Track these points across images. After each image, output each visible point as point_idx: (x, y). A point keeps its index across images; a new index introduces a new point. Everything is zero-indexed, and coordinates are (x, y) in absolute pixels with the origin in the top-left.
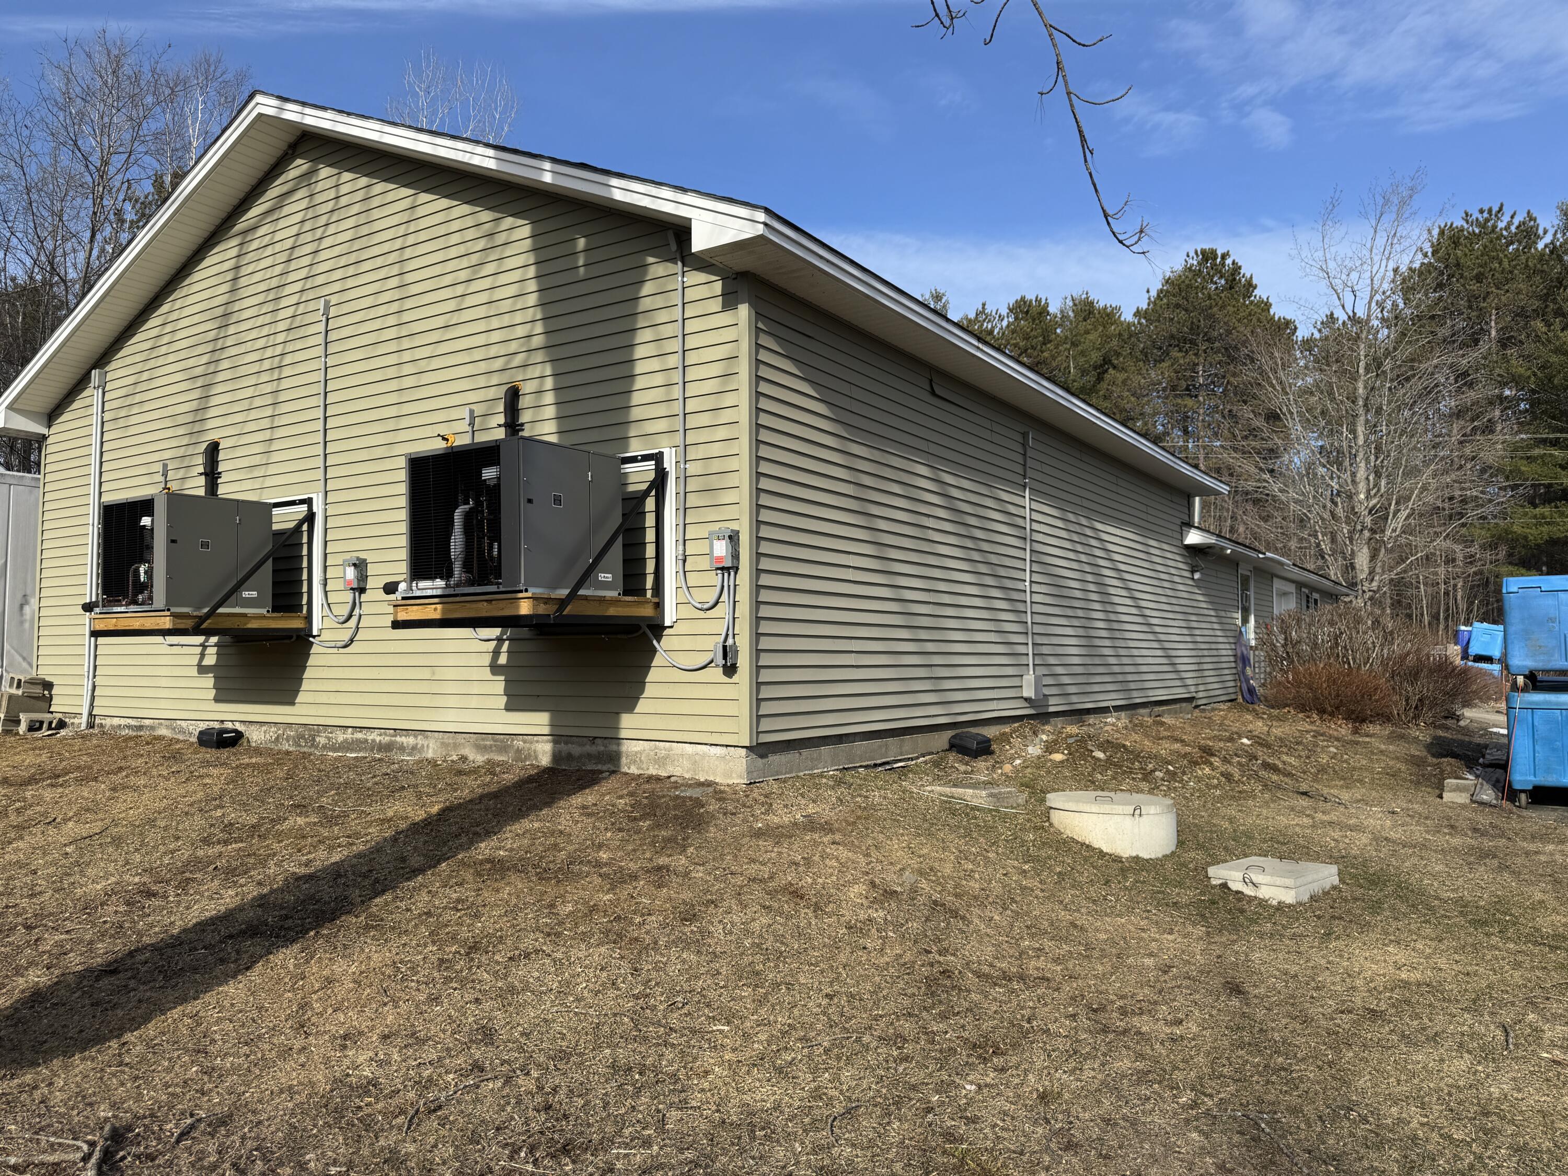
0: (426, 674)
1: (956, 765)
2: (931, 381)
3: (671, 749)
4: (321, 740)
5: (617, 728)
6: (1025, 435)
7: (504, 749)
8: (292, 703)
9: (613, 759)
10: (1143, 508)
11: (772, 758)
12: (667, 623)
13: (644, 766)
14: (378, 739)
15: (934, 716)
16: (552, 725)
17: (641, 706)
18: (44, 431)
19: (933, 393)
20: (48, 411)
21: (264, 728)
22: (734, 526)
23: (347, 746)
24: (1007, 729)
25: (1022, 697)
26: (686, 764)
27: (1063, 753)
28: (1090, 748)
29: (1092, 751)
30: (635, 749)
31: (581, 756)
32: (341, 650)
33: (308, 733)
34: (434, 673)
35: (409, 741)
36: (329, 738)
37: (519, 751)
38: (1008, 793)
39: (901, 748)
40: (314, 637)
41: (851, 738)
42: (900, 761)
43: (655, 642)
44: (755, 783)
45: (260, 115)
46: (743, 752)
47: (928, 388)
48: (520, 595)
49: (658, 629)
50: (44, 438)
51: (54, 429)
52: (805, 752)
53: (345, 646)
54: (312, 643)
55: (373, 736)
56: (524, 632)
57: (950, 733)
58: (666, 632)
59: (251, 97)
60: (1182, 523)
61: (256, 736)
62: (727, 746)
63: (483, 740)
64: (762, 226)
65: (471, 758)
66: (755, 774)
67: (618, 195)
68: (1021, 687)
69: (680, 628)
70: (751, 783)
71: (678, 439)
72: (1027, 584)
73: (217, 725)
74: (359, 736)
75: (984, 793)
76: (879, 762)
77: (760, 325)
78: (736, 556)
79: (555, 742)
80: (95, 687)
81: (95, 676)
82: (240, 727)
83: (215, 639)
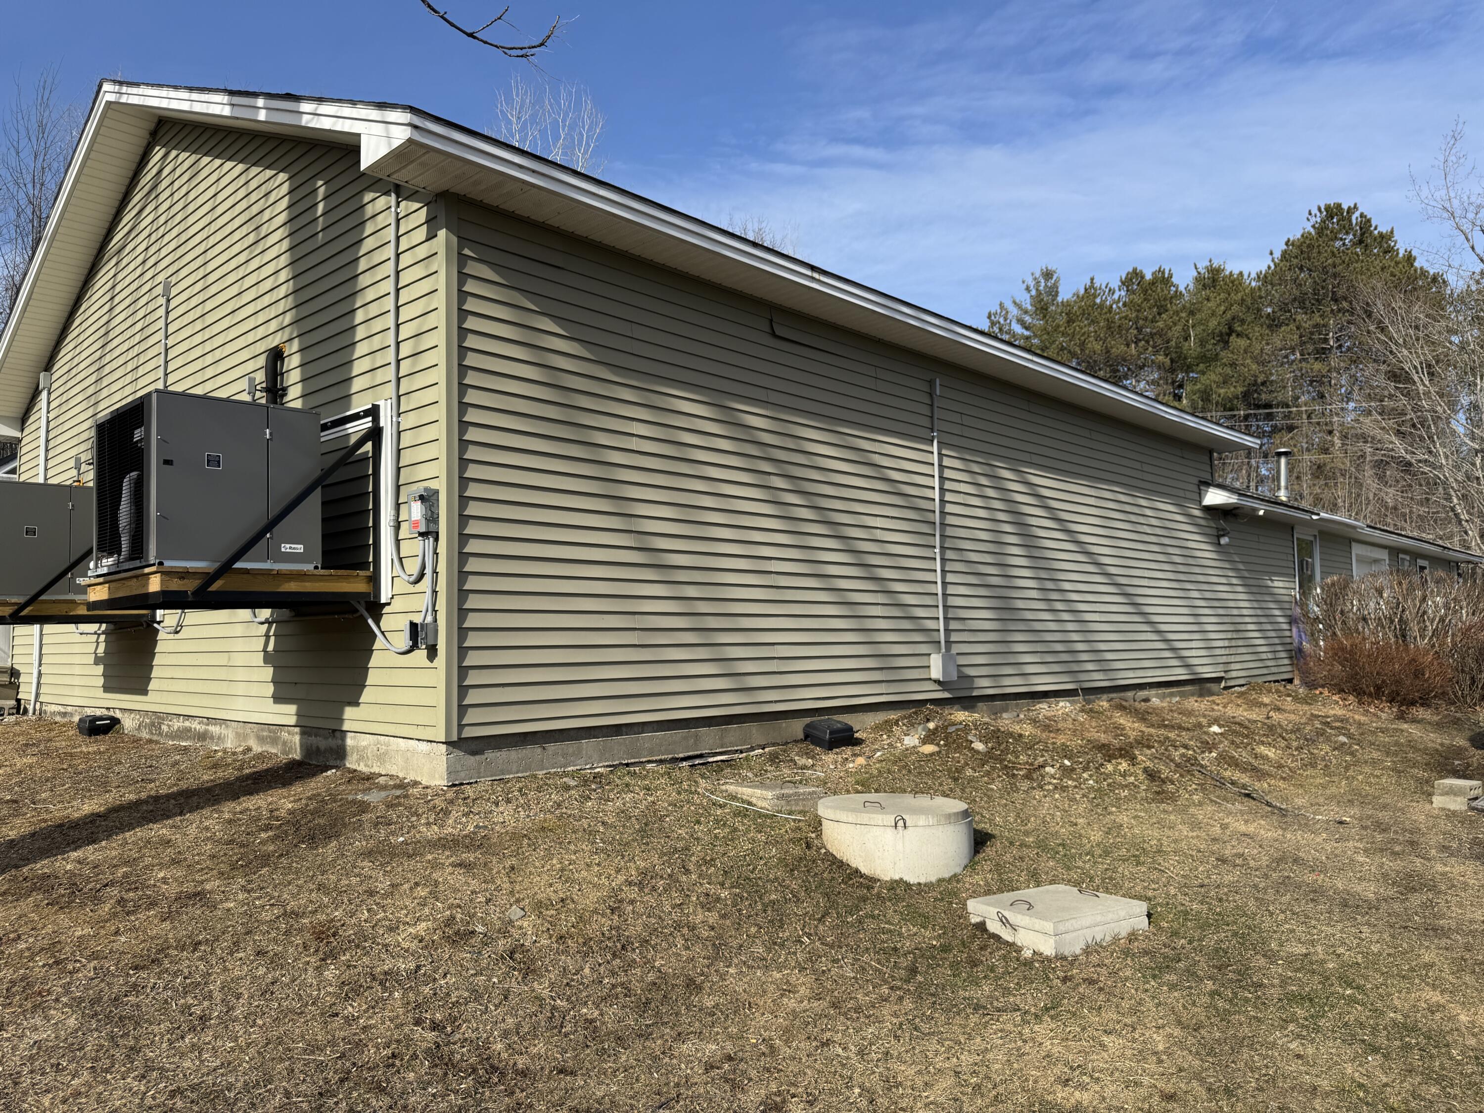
0: (222, 659)
1: (796, 758)
2: (771, 321)
3: (388, 745)
4: (164, 728)
5: (341, 720)
6: (931, 383)
7: (274, 741)
8: (144, 692)
9: (340, 753)
11: (490, 755)
12: (383, 601)
13: (370, 763)
14: (198, 727)
15: (776, 702)
16: (298, 714)
17: (366, 696)
18: (18, 434)
19: (774, 335)
20: (21, 416)
21: (132, 716)
22: (433, 485)
23: (184, 733)
24: (893, 715)
25: (930, 679)
26: (400, 761)
27: (938, 745)
28: (970, 738)
29: (972, 742)
30: (364, 743)
31: (326, 750)
32: (177, 636)
33: (158, 719)
34: (229, 659)
35: (214, 729)
36: (169, 726)
37: (285, 743)
38: (810, 793)
39: (721, 738)
40: (159, 623)
41: (636, 729)
42: (721, 754)
43: (370, 621)
44: (462, 784)
45: (109, 103)
46: (443, 747)
47: (768, 330)
49: (376, 608)
50: (20, 441)
51: (26, 432)
52: (552, 747)
53: (177, 632)
54: (158, 631)
55: (195, 725)
56: (285, 613)
57: (808, 720)
58: (386, 610)
59: (100, 87)
60: (1198, 481)
61: (128, 723)
62: (431, 741)
63: (262, 730)
64: (409, 129)
65: (254, 749)
66: (463, 774)
67: (306, 121)
68: (929, 667)
69: (396, 606)
70: (454, 785)
71: (391, 389)
72: (937, 550)
73: (98, 713)
74: (187, 724)
75: (769, 794)
76: (681, 755)
77: (467, 252)
78: (432, 518)
79: (302, 734)
80: (40, 674)
81: (40, 665)
82: (118, 715)
83: (104, 626)
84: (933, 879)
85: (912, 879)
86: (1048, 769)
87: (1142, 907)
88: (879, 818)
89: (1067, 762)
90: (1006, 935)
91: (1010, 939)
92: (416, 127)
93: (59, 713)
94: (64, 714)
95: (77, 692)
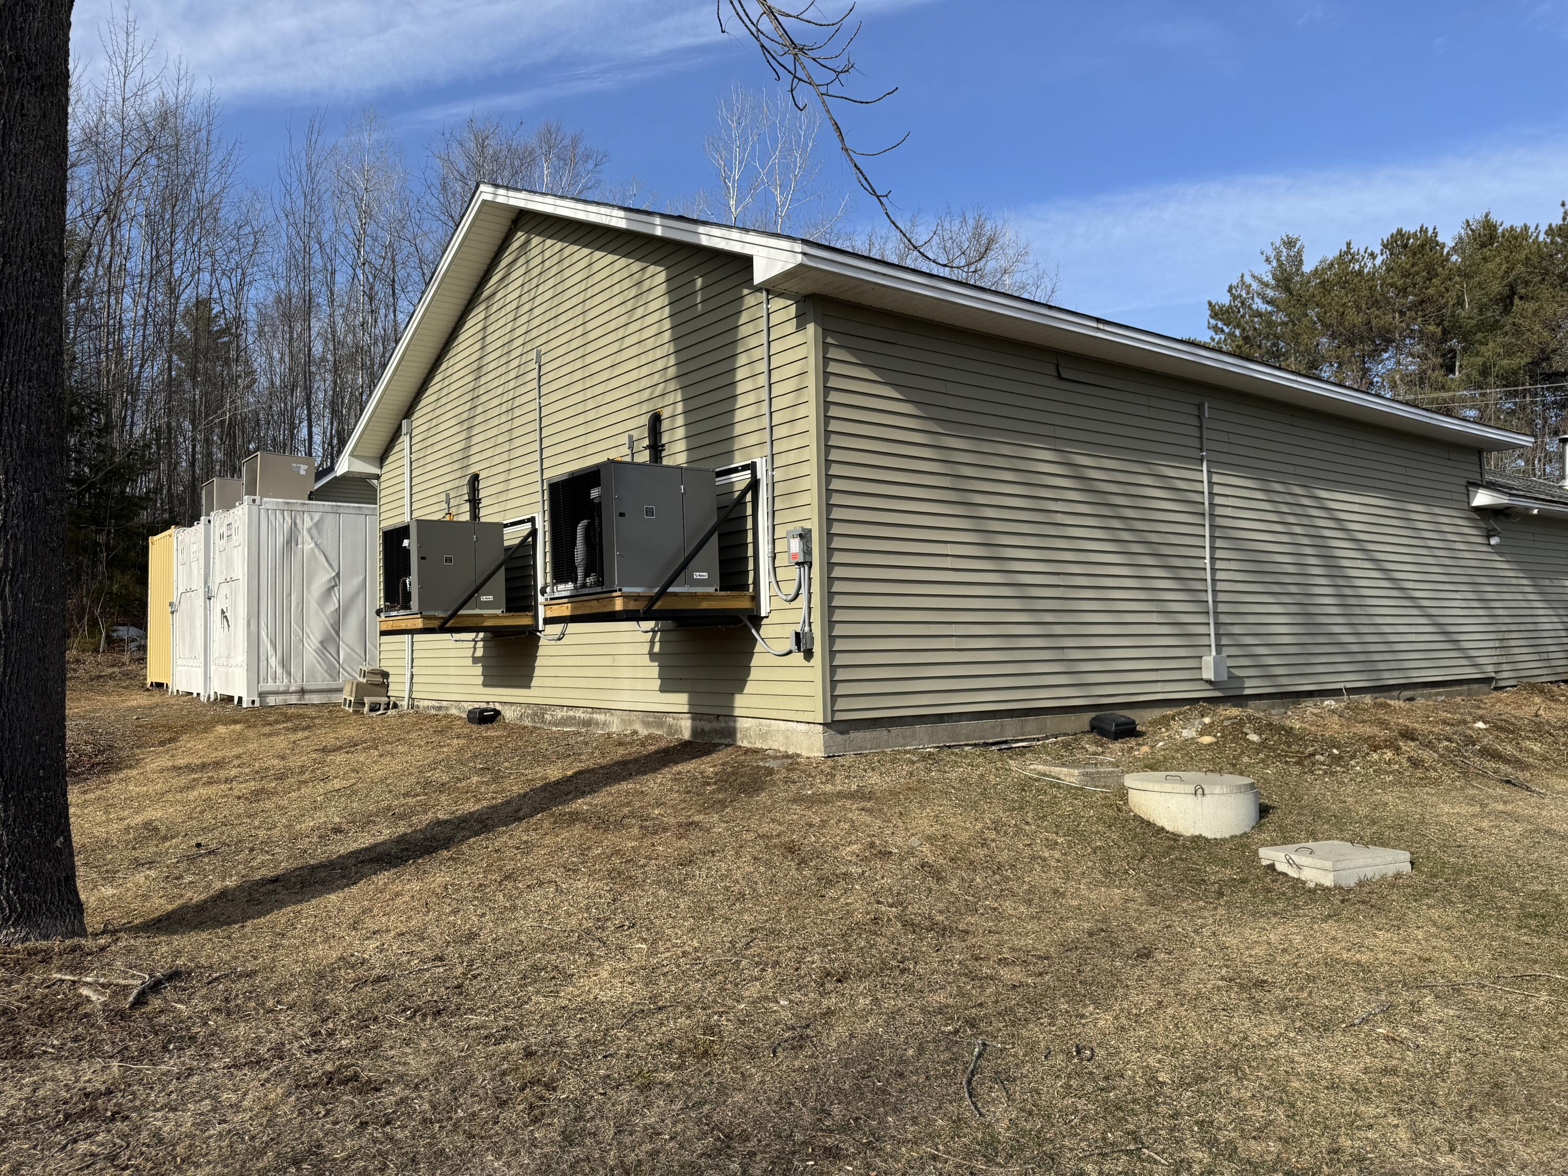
0: (607, 661)
1: (1087, 746)
2: (1057, 365)
3: (770, 726)
4: (548, 717)
5: (732, 707)
6: (1200, 407)
7: (660, 725)
8: (529, 687)
9: (731, 734)
10: (1402, 471)
11: (853, 734)
12: (763, 614)
13: (752, 740)
14: (582, 716)
15: (1066, 698)
16: (689, 704)
17: (749, 687)
18: (377, 471)
19: (1060, 377)
20: (380, 456)
21: (513, 708)
22: (807, 525)
23: (564, 722)
24: (1169, 712)
25: (1202, 679)
26: (781, 739)
27: (1215, 736)
28: (1245, 730)
29: (1247, 734)
30: (747, 725)
31: (710, 731)
32: (558, 642)
33: (540, 710)
34: (614, 660)
35: (600, 717)
36: (552, 715)
37: (670, 726)
38: (1109, 772)
39: (1022, 727)
40: (540, 632)
41: (955, 718)
42: (1022, 741)
43: (753, 631)
44: (834, 756)
45: (485, 202)
46: (820, 728)
47: (1055, 374)
48: (615, 594)
49: (756, 620)
50: (380, 477)
51: (386, 469)
52: (895, 730)
53: (560, 639)
54: (539, 637)
55: (579, 714)
56: (669, 624)
57: (1093, 715)
58: (764, 621)
59: (478, 186)
60: (1468, 482)
61: (509, 714)
62: (809, 723)
63: (647, 717)
64: (800, 255)
65: (640, 732)
66: (834, 749)
67: (705, 241)
68: (1200, 668)
69: (773, 618)
70: (829, 757)
71: (767, 449)
72: (1207, 561)
73: (484, 706)
74: (571, 713)
75: (1076, 772)
76: (991, 741)
77: (829, 340)
78: (808, 551)
79: (692, 719)
80: (412, 676)
81: (412, 667)
82: (498, 707)
83: (481, 635)
84: (1227, 836)
85: (1210, 835)
86: (1317, 757)
87: (1407, 856)
88: (1181, 788)
89: (1335, 751)
90: (1293, 873)
91: (1296, 876)
92: (804, 254)
93: (433, 707)
94: (440, 708)
95: (453, 689)
